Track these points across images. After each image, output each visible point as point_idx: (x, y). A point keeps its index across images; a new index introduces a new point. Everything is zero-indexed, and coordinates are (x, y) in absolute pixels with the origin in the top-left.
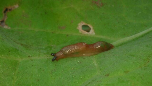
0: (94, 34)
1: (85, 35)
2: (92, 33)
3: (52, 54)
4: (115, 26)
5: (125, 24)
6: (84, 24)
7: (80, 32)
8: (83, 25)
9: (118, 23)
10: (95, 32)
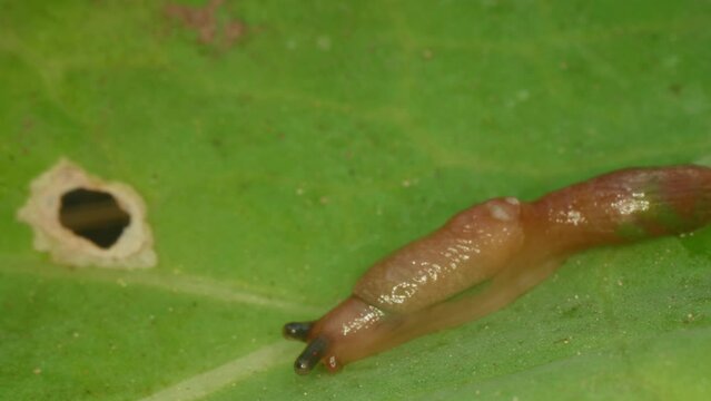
0: (150, 259)
1: (72, 268)
2: (136, 255)
3: (293, 325)
4: (324, 200)
5: (406, 184)
6: (81, 179)
7: (41, 244)
8: (70, 186)
9: (352, 173)
10: (156, 248)
